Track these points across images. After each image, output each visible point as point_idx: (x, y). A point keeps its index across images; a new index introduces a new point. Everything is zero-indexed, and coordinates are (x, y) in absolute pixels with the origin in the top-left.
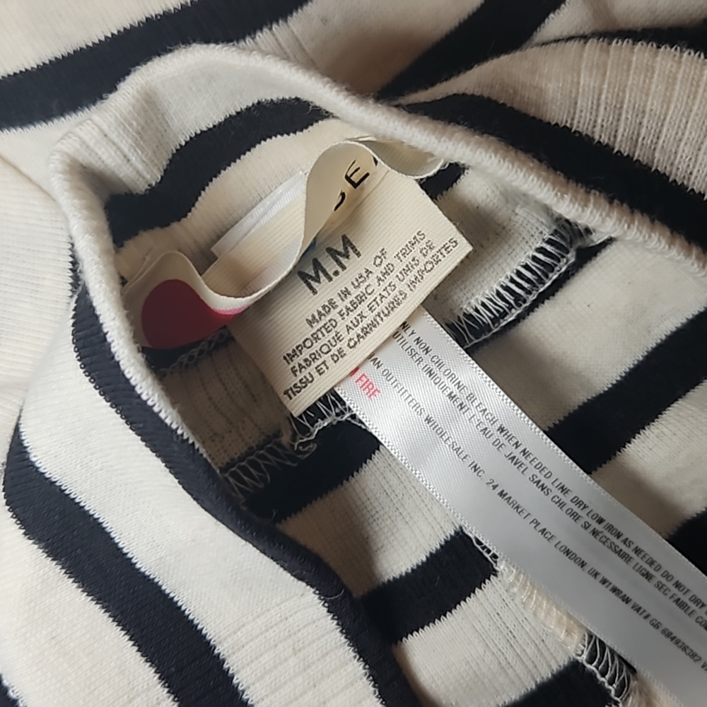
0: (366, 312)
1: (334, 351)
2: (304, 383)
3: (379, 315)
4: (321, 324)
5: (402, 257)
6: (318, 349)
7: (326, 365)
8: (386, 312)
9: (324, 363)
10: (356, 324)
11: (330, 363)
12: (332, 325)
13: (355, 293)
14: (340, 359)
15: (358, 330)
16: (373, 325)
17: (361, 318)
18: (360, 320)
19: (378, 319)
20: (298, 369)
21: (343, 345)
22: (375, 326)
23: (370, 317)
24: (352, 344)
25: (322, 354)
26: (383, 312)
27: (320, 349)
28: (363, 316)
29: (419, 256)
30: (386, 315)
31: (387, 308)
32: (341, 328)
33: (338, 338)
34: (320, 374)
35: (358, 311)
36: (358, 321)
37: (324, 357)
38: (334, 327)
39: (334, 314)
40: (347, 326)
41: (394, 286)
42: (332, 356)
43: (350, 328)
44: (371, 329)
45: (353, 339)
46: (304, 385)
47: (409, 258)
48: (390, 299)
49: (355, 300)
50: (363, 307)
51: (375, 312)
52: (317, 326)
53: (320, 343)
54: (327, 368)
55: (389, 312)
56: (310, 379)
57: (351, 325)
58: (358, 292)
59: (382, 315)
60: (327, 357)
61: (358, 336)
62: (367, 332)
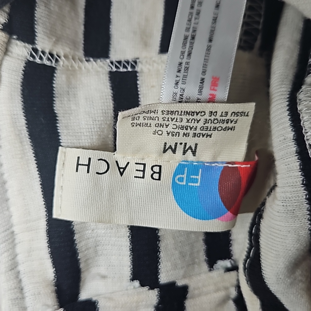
0: (185, 121)
1: (213, 117)
2: (237, 114)
3: (181, 115)
4: (207, 132)
5: (149, 124)
6: (218, 124)
7: (222, 114)
8: (177, 113)
9: (221, 116)
10: (193, 120)
11: (219, 114)
12: (203, 128)
13: (182, 132)
14: (213, 112)
15: (195, 117)
16: (187, 113)
17: (189, 120)
18: (190, 120)
19: (183, 113)
20: (233, 121)
21: (207, 117)
22: (187, 112)
23: (185, 118)
24: (203, 114)
25: (219, 120)
26: (178, 114)
27: (217, 123)
28: (188, 120)
29: (141, 118)
30: (178, 112)
31: (175, 114)
32: (201, 124)
33: (206, 121)
34: (227, 112)
35: (187, 124)
36: (192, 121)
37: (219, 118)
38: (203, 127)
39: (198, 131)
40: (198, 123)
41: (163, 118)
42: (216, 116)
43: (197, 121)
44: (190, 112)
45: (201, 115)
46: (238, 114)
47: (146, 121)
48: (170, 116)
49: (185, 129)
50: (184, 123)
51: (181, 117)
52: (209, 133)
53: (215, 125)
54: (222, 113)
55: (176, 112)
56: (233, 114)
57: (196, 122)
58: (180, 131)
59: (180, 113)
60: (218, 117)
61: (197, 115)
62: (192, 112)
